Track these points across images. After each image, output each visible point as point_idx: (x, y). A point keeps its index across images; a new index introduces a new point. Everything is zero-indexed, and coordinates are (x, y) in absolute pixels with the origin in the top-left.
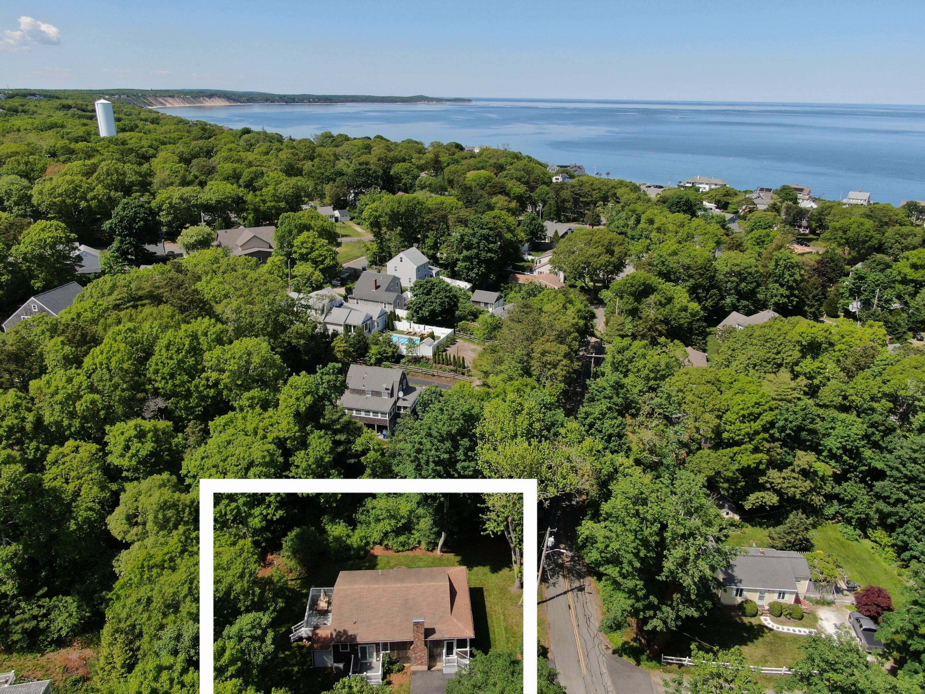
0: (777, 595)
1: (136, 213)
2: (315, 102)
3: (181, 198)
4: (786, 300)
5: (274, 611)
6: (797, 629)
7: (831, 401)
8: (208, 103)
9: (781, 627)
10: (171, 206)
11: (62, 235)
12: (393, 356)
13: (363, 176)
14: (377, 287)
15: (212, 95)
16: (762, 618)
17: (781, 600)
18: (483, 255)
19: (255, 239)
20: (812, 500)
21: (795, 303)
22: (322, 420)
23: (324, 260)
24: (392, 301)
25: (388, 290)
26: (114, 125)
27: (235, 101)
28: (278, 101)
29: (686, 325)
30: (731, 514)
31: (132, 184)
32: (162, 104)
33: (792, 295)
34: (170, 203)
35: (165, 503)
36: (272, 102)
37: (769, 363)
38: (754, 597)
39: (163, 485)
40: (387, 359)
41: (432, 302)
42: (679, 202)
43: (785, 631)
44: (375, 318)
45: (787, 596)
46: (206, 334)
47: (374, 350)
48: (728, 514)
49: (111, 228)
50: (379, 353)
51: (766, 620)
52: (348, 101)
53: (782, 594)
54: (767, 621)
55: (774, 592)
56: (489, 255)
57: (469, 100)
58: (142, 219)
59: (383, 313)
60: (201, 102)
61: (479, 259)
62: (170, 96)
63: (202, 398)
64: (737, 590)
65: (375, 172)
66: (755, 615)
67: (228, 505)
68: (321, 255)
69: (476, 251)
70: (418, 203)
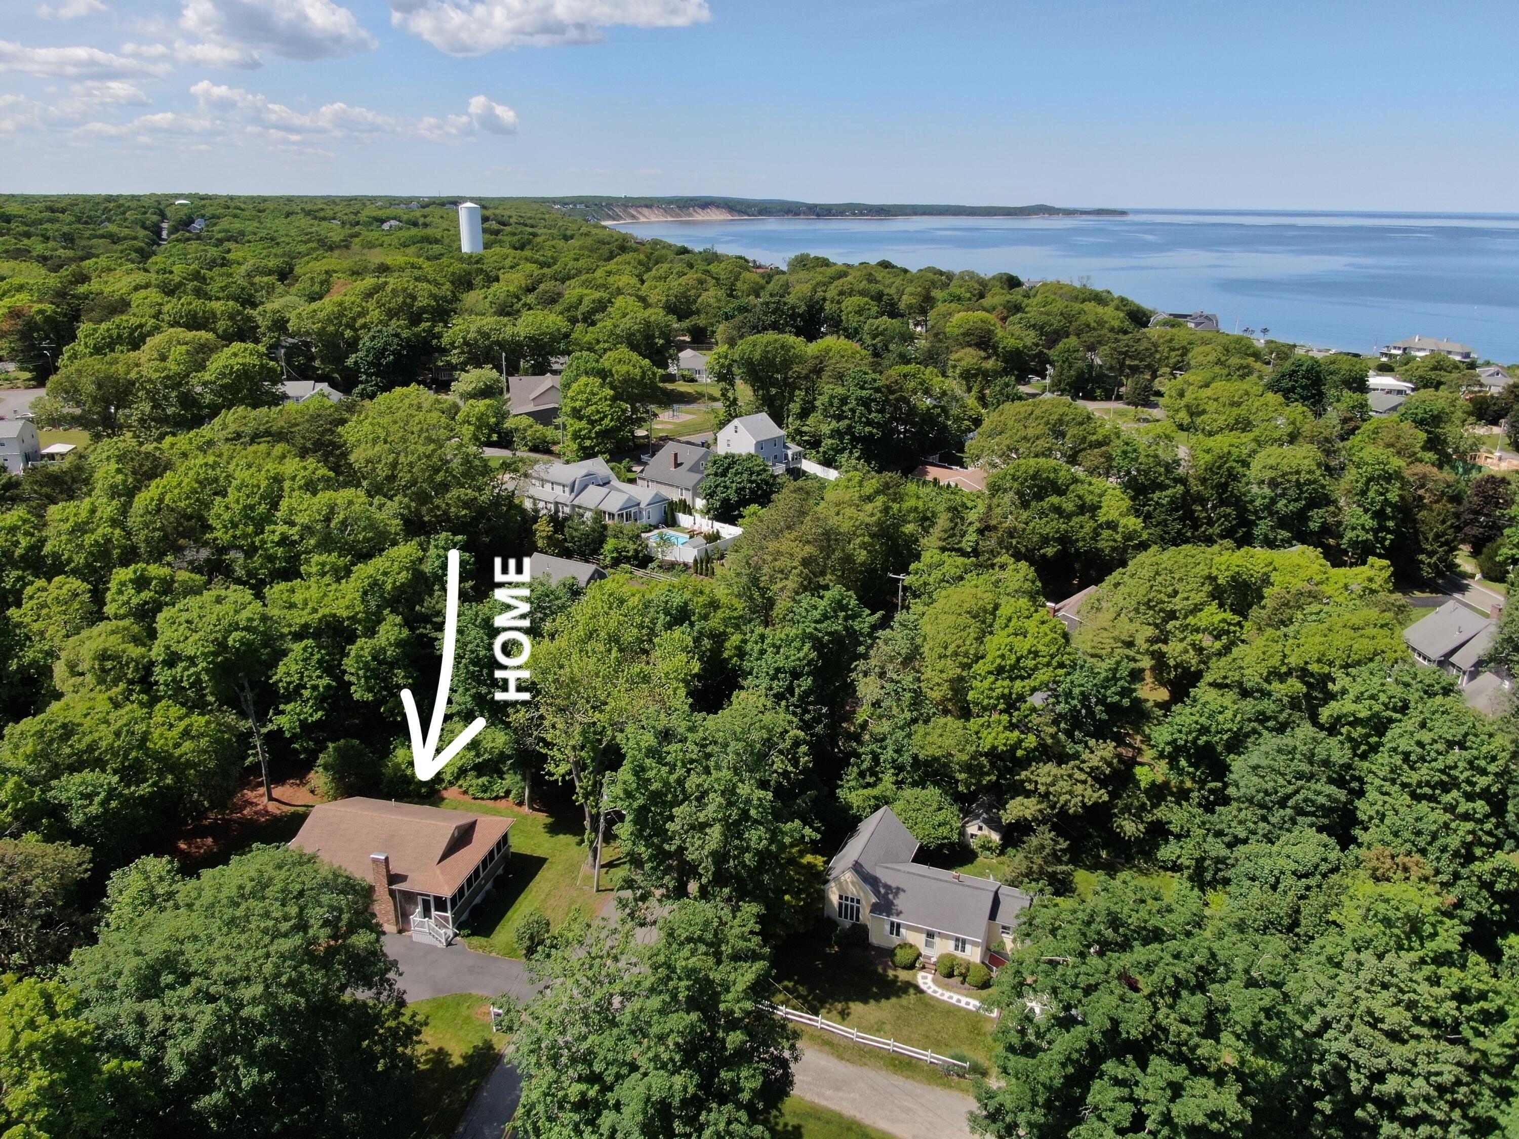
0: (952, 944)
1: (386, 344)
2: (861, 214)
3: (479, 331)
4: (1370, 536)
5: (155, 784)
6: (964, 1000)
7: (1225, 677)
8: (701, 216)
9: (940, 991)
10: (466, 343)
11: (257, 362)
12: (636, 557)
13: (773, 313)
14: (677, 465)
15: (706, 204)
16: (921, 974)
17: (958, 953)
18: (860, 430)
19: (553, 391)
20: (1121, 827)
21: (1387, 543)
22: (418, 608)
23: (602, 419)
24: (690, 485)
25: (691, 470)
26: (480, 238)
27: (741, 212)
28: (805, 214)
29: (1107, 551)
30: (986, 831)
31: (423, 310)
32: (633, 217)
33: (1382, 528)
34: (464, 338)
35: (105, 650)
36: (797, 214)
37: (1150, 608)
38: (917, 940)
39: (113, 632)
40: (628, 560)
41: (726, 487)
42: (1294, 372)
43: (945, 998)
44: (642, 505)
45: (968, 947)
46: (293, 478)
47: (610, 544)
48: (980, 828)
49: (356, 363)
50: (616, 549)
51: (925, 978)
52: (915, 214)
53: (961, 944)
54: (925, 980)
55: (947, 937)
56: (867, 429)
57: (1123, 213)
58: (393, 353)
59: (658, 500)
60: (690, 215)
61: (853, 434)
62: (647, 206)
63: (271, 559)
64: (892, 924)
65: (793, 308)
66: (911, 967)
67: (186, 669)
68: (598, 412)
69: (847, 422)
70: (782, 347)
